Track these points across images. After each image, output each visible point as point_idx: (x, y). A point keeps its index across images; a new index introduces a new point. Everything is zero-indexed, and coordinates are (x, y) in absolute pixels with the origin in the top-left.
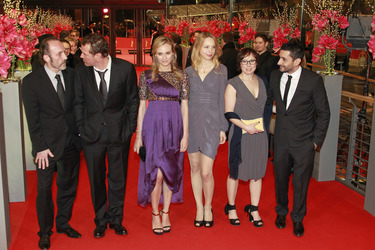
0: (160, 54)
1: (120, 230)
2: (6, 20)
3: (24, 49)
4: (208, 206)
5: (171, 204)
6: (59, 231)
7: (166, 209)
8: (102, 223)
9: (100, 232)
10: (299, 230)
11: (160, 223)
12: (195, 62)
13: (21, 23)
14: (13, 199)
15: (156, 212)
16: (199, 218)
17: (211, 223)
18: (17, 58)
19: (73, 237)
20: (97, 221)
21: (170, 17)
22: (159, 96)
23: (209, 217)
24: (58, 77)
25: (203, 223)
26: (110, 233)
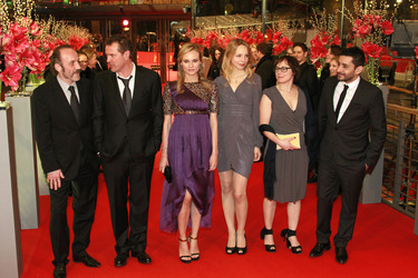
0: (187, 61)
1: (143, 259)
2: (16, 29)
3: (37, 60)
4: (241, 231)
5: (200, 229)
6: (76, 259)
7: (194, 235)
8: (123, 250)
9: (121, 260)
10: (342, 257)
11: (188, 250)
12: (226, 72)
13: (33, 32)
14: (24, 226)
15: (184, 238)
16: (231, 244)
17: (244, 250)
18: (29, 71)
19: (91, 266)
20: (118, 248)
21: (196, 28)
22: (185, 110)
23: (242, 243)
24: (71, 89)
25: (236, 250)
26: (133, 262)
